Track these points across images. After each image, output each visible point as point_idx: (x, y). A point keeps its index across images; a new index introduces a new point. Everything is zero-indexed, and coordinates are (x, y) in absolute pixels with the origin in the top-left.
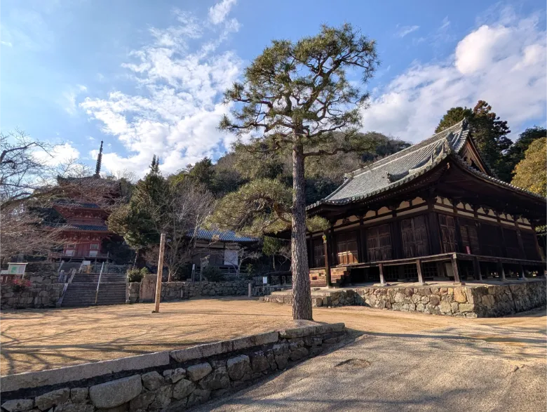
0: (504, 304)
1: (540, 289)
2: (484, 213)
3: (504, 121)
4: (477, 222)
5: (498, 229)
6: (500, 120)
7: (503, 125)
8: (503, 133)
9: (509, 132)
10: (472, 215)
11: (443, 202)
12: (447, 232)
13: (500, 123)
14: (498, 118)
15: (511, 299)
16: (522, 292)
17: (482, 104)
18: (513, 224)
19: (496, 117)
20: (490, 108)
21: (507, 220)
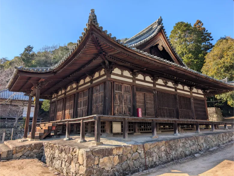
0: (131, 163)
1: (181, 145)
2: (163, 84)
3: (209, 33)
4: (155, 90)
5: (175, 96)
6: (208, 32)
7: (209, 35)
8: (209, 40)
9: (212, 39)
10: (152, 85)
11: (122, 74)
12: (121, 97)
13: (207, 34)
14: (207, 31)
15: (143, 157)
16: (159, 148)
17: (199, 22)
18: (189, 93)
19: (206, 30)
20: (202, 24)
21: (183, 90)
